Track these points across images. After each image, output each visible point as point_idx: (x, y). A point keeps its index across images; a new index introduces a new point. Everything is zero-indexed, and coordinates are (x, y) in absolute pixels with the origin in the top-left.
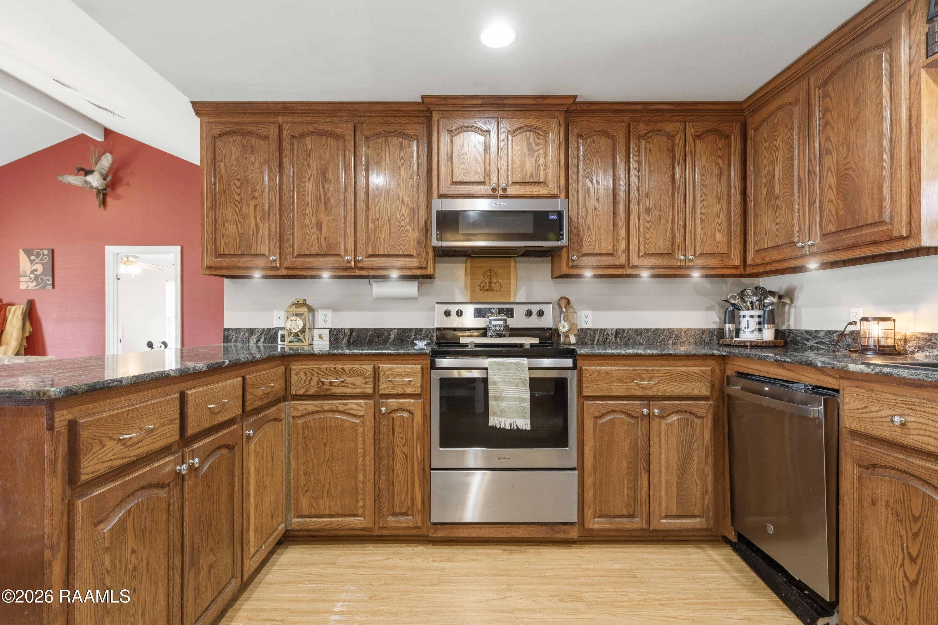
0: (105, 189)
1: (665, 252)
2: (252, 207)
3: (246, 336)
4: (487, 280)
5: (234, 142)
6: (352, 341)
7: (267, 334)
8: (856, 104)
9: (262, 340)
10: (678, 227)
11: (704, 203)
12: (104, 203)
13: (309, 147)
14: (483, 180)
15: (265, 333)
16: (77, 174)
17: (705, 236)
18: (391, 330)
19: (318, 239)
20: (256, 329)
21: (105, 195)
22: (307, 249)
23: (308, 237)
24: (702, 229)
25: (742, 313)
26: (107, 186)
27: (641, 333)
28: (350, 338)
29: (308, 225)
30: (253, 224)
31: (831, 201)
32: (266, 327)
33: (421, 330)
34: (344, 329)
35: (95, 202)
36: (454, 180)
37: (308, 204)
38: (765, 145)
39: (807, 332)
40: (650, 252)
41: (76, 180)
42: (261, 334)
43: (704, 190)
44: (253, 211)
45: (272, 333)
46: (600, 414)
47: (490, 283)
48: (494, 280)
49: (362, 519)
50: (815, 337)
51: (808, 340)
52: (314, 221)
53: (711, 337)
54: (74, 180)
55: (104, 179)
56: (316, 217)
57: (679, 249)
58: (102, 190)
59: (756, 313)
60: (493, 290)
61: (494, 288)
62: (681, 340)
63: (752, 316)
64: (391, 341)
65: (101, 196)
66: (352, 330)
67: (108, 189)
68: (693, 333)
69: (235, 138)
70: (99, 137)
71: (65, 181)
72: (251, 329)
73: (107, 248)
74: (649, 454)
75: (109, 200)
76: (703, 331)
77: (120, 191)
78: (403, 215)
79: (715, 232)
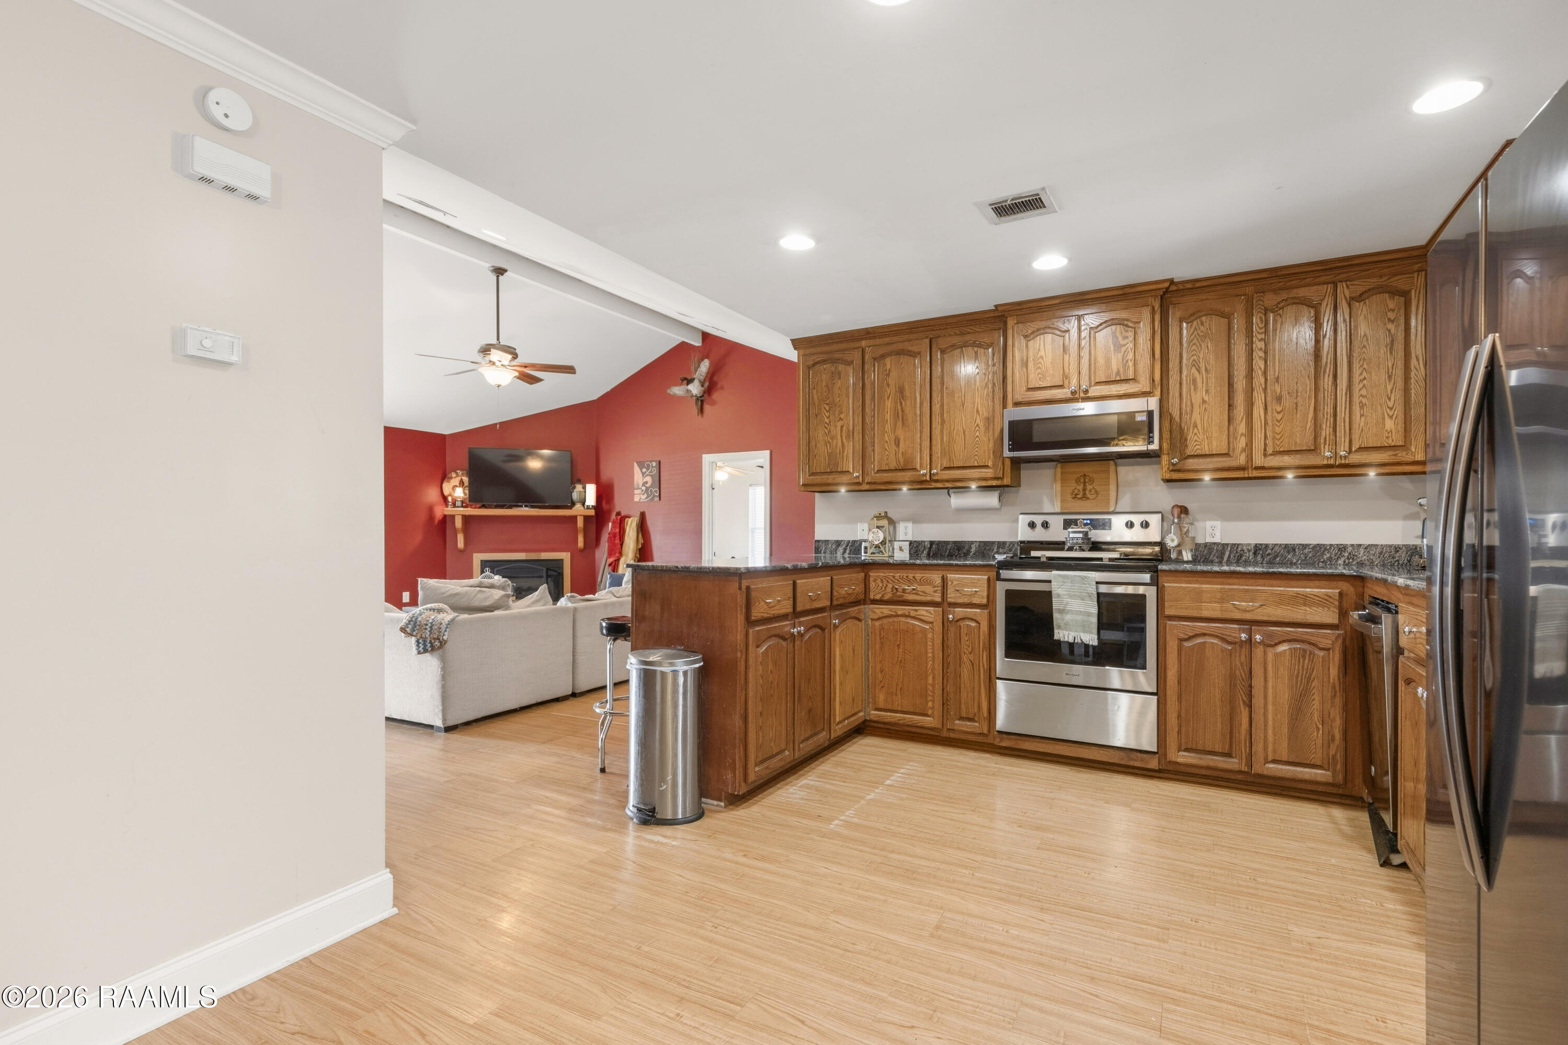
0: (702, 396)
1: (1304, 448)
2: (839, 428)
3: (834, 547)
4: (1081, 487)
5: (825, 370)
6: (931, 554)
7: (852, 546)
9: (848, 551)
10: (1323, 415)
11: (1365, 382)
12: (701, 411)
13: (888, 367)
14: (1061, 383)
15: (850, 544)
16: (681, 385)
17: (1366, 424)
18: (972, 542)
19: (896, 454)
20: (842, 541)
21: (702, 402)
22: (886, 464)
23: (887, 453)
24: (1361, 416)
26: (704, 392)
27: (1294, 550)
28: (930, 550)
29: (887, 442)
30: (840, 443)
32: (851, 539)
33: (1004, 543)
34: (924, 542)
35: (695, 410)
36: (1030, 386)
37: (887, 421)
40: (1281, 449)
41: (679, 390)
42: (847, 546)
43: (1365, 366)
44: (839, 432)
45: (857, 545)
46: (1187, 637)
47: (1084, 490)
48: (1089, 487)
49: (931, 719)
52: (893, 437)
53: (1411, 556)
54: (677, 390)
55: (702, 386)
56: (894, 433)
57: (1325, 444)
58: (700, 397)
60: (1088, 498)
61: (1089, 496)
62: (1359, 560)
64: (971, 554)
65: (700, 403)
66: (932, 543)
67: (705, 395)
68: (1379, 550)
69: (825, 366)
70: (697, 343)
71: (671, 393)
72: (838, 541)
73: (704, 456)
74: (1251, 686)
75: (707, 407)
76: (1397, 549)
77: (716, 396)
78: (978, 425)
79: (1384, 419)
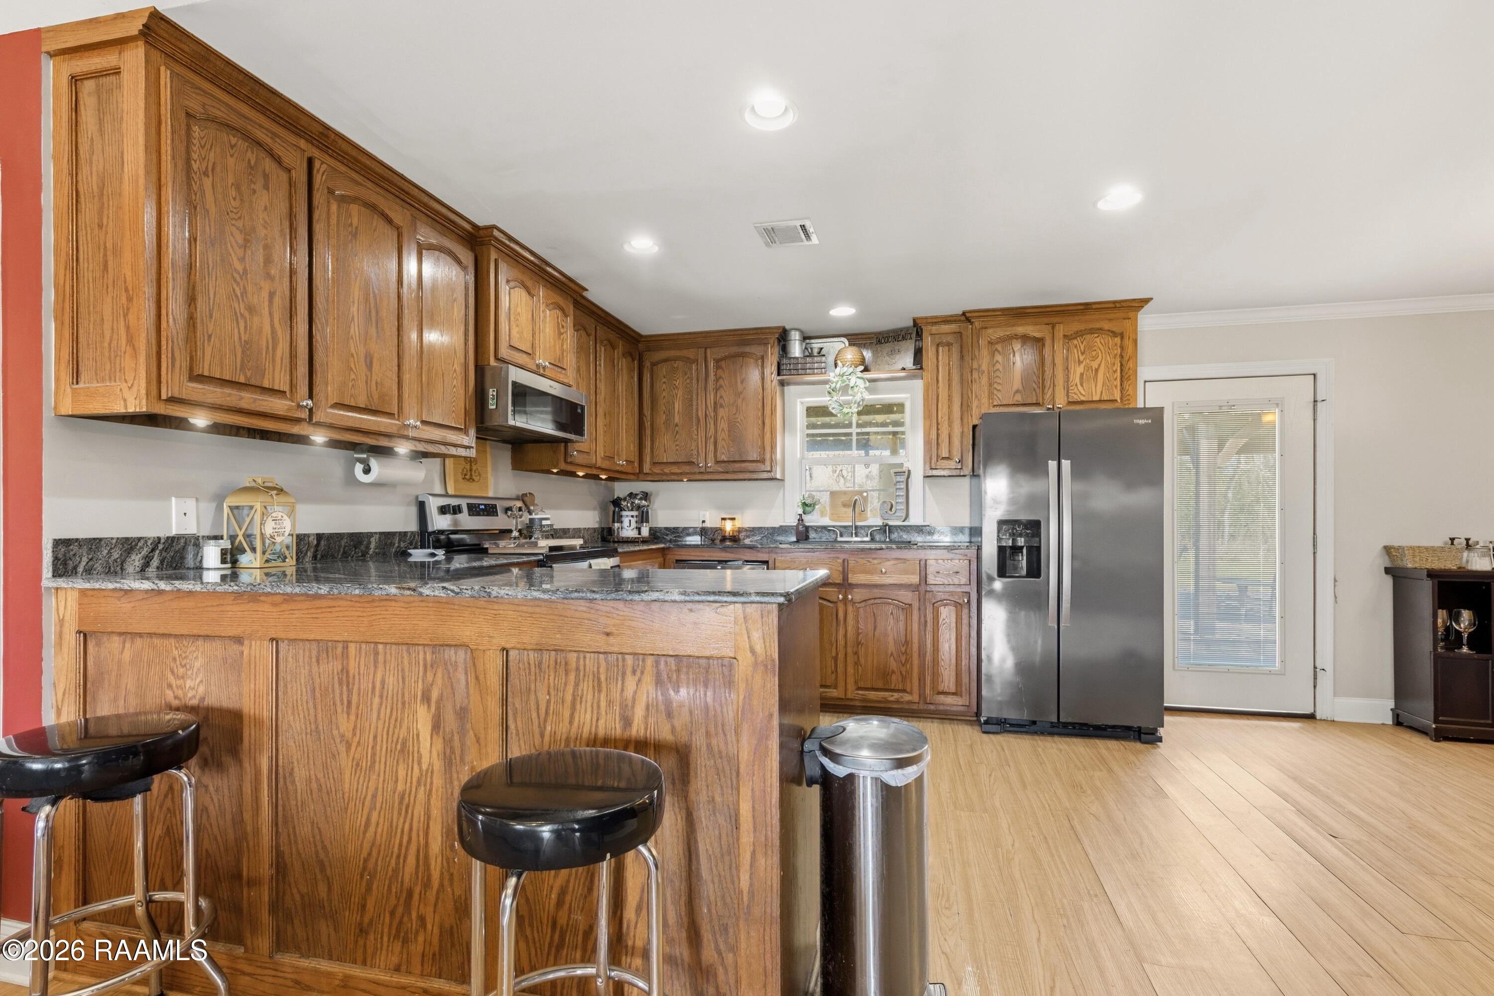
1: (612, 456)
2: (265, 295)
3: (116, 555)
4: (468, 467)
5: (232, 147)
6: (319, 556)
7: (165, 549)
8: (742, 382)
9: (155, 562)
13: (355, 221)
14: (530, 351)
15: (161, 546)
18: (371, 534)
19: (367, 382)
20: (139, 539)
22: (352, 396)
23: (353, 376)
25: (624, 513)
28: (317, 551)
29: (352, 356)
30: (267, 328)
31: (723, 439)
32: (163, 534)
33: (405, 533)
34: (308, 535)
36: (514, 346)
37: (353, 317)
38: (664, 380)
39: (666, 529)
42: (153, 550)
44: (266, 303)
45: (177, 547)
47: (471, 470)
48: (474, 468)
50: (673, 533)
51: (667, 535)
52: (362, 351)
56: (365, 344)
57: (617, 455)
59: (635, 513)
60: (474, 480)
61: (474, 477)
63: (632, 516)
64: (371, 552)
66: (319, 537)
69: (234, 140)
72: (127, 539)
78: (455, 371)
